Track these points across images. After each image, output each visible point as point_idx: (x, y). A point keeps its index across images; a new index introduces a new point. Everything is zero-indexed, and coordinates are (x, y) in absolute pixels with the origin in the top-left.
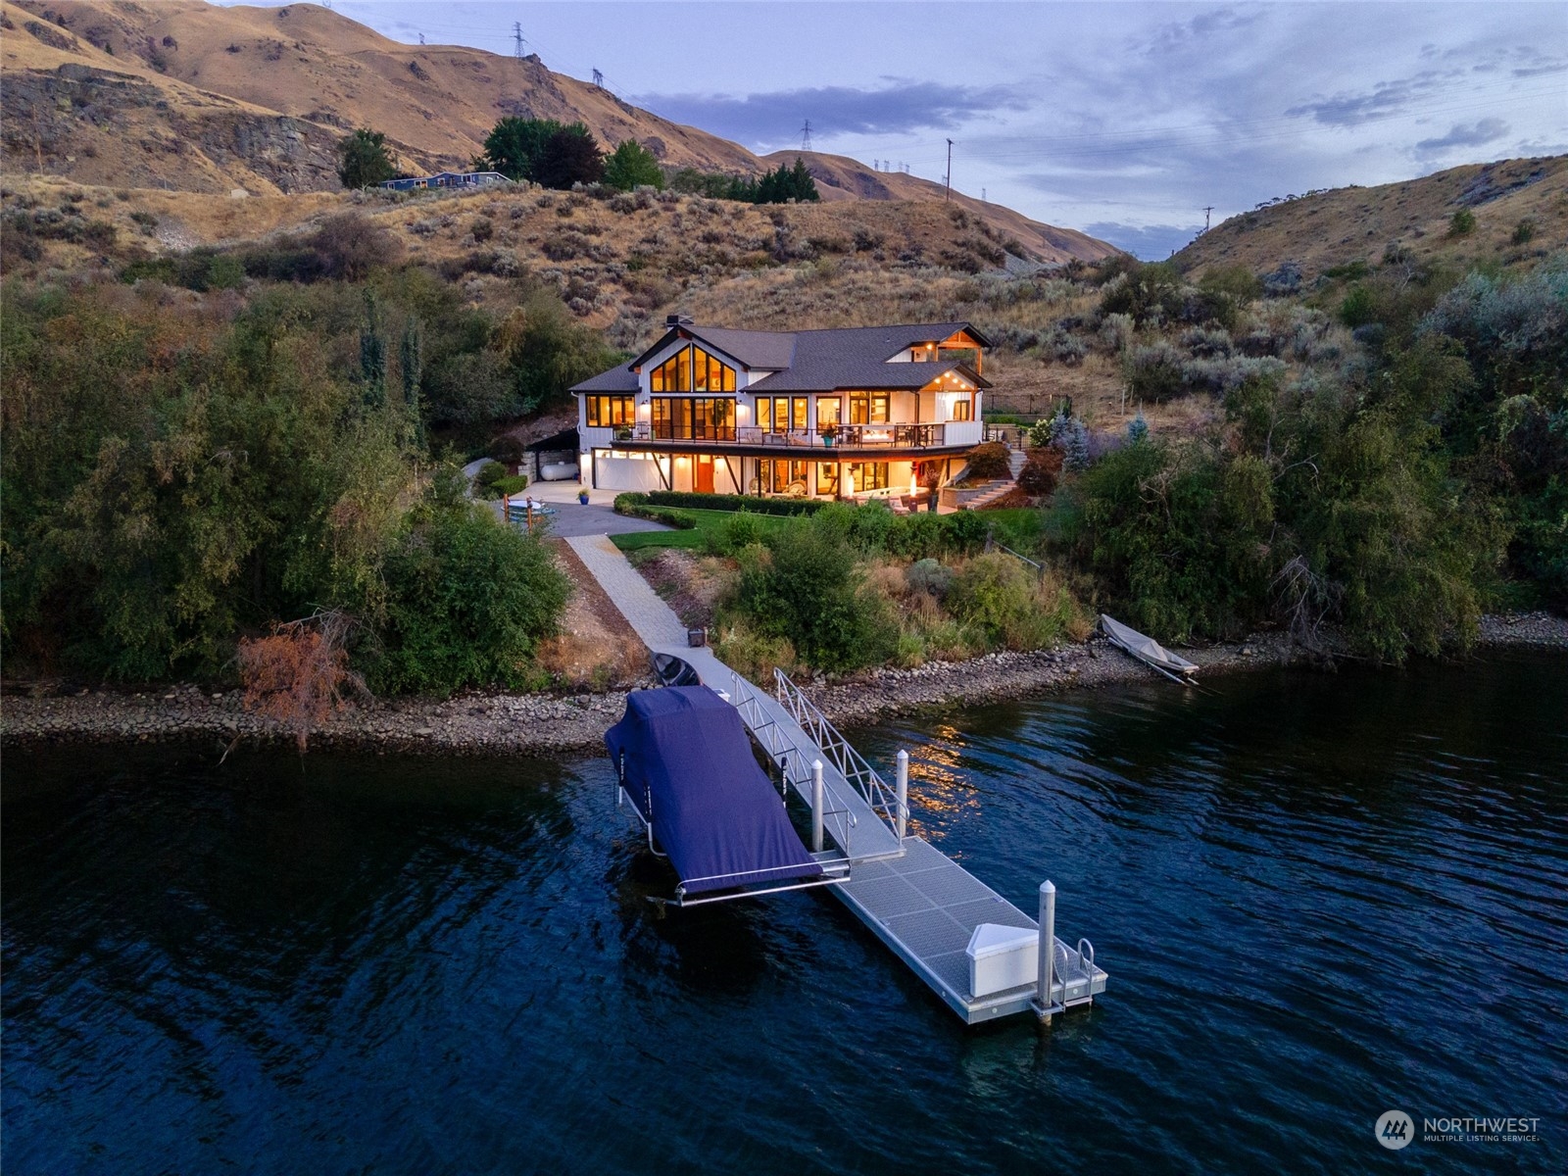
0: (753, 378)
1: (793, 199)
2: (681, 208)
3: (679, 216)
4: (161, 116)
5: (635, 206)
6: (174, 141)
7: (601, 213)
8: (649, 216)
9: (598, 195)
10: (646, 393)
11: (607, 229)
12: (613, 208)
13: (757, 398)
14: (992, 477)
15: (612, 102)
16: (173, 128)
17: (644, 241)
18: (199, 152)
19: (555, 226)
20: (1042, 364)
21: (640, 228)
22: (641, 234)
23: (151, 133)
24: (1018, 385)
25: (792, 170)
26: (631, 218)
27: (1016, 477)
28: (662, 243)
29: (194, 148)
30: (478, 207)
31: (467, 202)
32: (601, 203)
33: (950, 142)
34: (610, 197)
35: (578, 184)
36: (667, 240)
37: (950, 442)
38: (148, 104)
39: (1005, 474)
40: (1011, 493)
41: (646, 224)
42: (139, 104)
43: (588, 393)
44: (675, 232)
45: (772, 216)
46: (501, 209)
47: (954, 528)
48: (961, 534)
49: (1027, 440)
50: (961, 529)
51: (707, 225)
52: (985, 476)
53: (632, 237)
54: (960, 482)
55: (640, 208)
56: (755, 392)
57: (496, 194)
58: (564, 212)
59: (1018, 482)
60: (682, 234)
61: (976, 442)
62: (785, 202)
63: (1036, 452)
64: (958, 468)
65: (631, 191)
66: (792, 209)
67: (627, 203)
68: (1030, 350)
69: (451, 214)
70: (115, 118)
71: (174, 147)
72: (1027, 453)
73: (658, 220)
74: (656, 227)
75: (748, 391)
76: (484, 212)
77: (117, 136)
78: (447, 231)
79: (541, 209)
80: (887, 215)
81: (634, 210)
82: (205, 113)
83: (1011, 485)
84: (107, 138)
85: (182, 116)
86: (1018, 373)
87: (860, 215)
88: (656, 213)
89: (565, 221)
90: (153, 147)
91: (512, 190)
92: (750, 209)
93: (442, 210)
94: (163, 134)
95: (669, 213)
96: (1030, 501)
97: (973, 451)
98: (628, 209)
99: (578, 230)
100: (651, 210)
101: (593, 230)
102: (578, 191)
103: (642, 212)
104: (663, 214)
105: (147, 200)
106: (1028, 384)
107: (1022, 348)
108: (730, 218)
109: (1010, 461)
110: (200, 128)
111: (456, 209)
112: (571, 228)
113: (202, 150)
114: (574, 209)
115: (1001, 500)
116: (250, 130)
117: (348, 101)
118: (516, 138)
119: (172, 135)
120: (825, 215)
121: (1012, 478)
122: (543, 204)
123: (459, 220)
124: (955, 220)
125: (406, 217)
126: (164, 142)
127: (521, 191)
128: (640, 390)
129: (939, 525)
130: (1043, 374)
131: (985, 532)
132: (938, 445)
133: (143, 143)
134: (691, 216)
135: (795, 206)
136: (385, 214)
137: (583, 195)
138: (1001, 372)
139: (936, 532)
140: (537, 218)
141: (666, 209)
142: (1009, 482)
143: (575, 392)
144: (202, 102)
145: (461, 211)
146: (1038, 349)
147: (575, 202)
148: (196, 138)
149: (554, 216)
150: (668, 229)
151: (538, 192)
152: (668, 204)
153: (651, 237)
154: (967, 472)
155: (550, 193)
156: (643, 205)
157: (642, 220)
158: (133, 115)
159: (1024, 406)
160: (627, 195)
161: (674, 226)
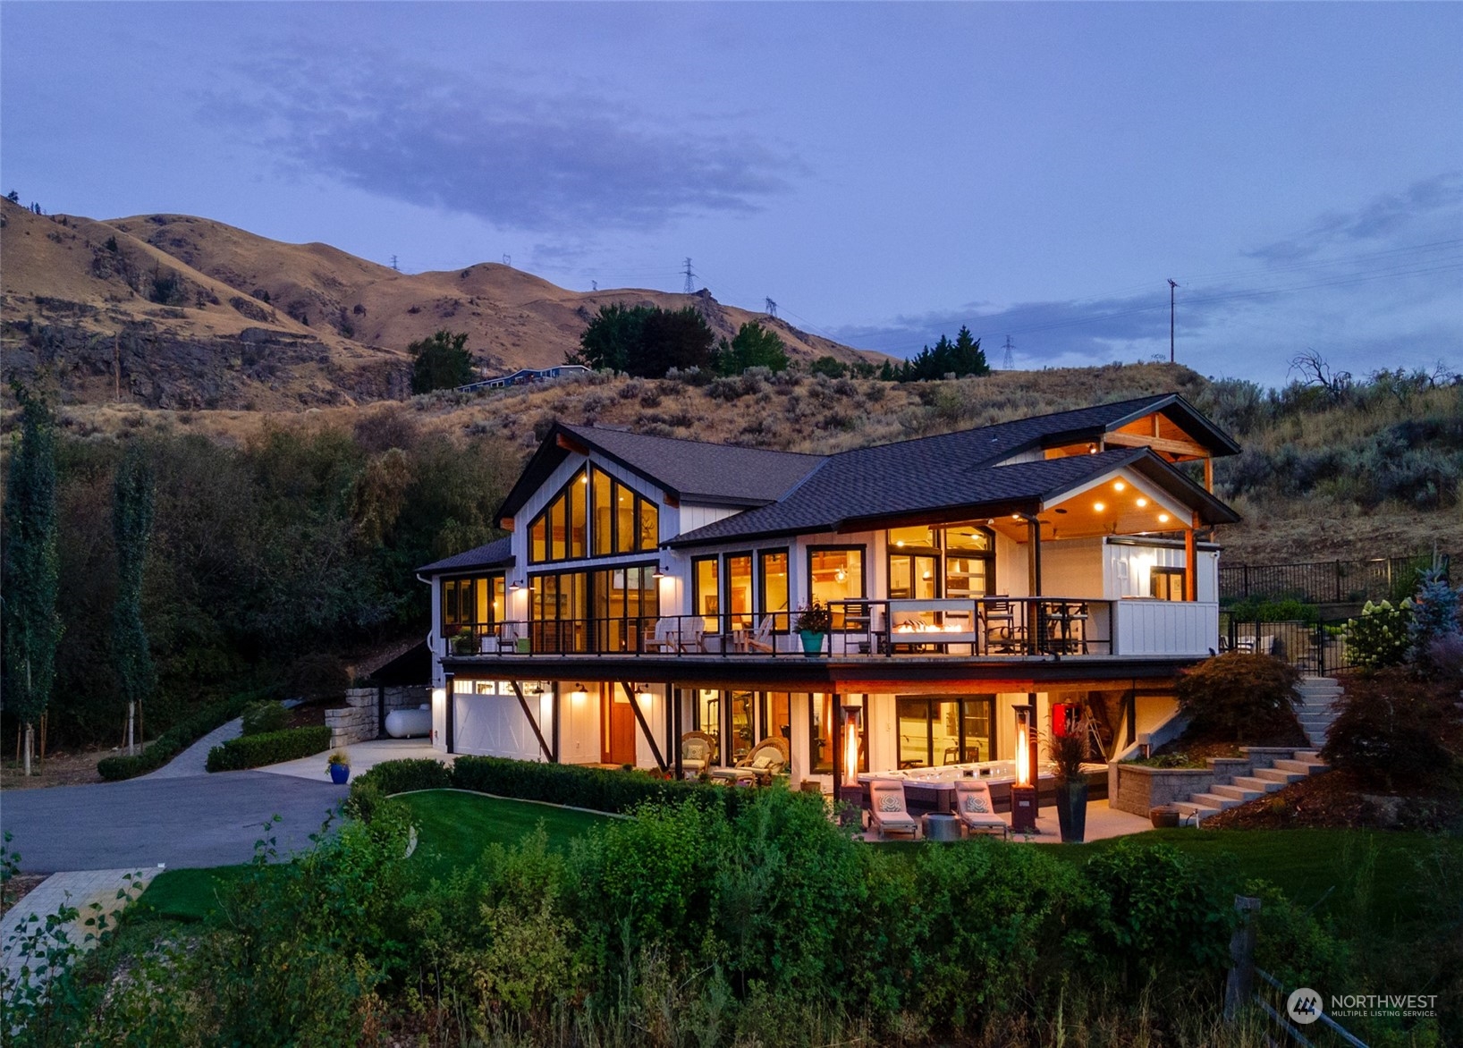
0: (691, 520)
1: (953, 374)
2: (799, 391)
3: (797, 399)
4: (322, 369)
5: (740, 390)
6: (330, 393)
7: (697, 401)
8: (757, 402)
9: (696, 381)
10: (522, 568)
11: (700, 419)
12: (712, 394)
13: (695, 560)
14: (1249, 739)
15: (786, 331)
16: (331, 380)
17: (745, 431)
18: (351, 401)
19: (634, 418)
20: (1356, 508)
21: (743, 416)
22: (743, 423)
23: (310, 386)
24: (1302, 546)
25: (955, 343)
26: (735, 406)
27: (1319, 739)
28: (769, 430)
29: (347, 398)
30: (548, 402)
31: (536, 398)
32: (699, 391)
33: (1173, 284)
34: (709, 382)
35: (673, 370)
36: (777, 428)
37: (1128, 648)
38: (312, 359)
39: (1287, 733)
40: (1304, 779)
41: (751, 411)
42: (304, 360)
43: (445, 575)
44: (788, 419)
45: (922, 395)
46: (574, 404)
47: (1094, 912)
48: (1122, 937)
49: (1341, 653)
50: (1120, 915)
51: (831, 408)
52: (1230, 737)
53: (731, 427)
54: (1163, 749)
55: (747, 393)
56: (693, 547)
57: (572, 388)
58: (650, 402)
59: (1326, 753)
60: (797, 420)
61: (1204, 652)
62: (942, 378)
63: (1368, 677)
64: (1154, 718)
65: (740, 374)
66: (951, 386)
67: (730, 387)
68: (1327, 484)
69: (516, 413)
70: (279, 374)
71: (328, 397)
72: (1343, 680)
73: (768, 407)
74: (764, 414)
75: (681, 545)
76: (555, 408)
77: (277, 390)
78: (506, 432)
79: (622, 401)
80: (1083, 384)
81: (739, 396)
82: (362, 364)
83: (1304, 762)
84: (269, 393)
85: (341, 369)
86: (1304, 528)
87: (1044, 386)
88: (767, 398)
89: (650, 412)
90: (310, 399)
91: (592, 381)
92: (893, 388)
93: (507, 408)
94: (321, 387)
95: (784, 397)
96: (1370, 807)
97: (1193, 672)
98: (731, 395)
99: (664, 421)
100: (760, 395)
101: (684, 421)
102: (673, 378)
103: (749, 398)
104: (775, 398)
105: (207, 422)
106: (1324, 544)
107: (1306, 484)
108: (864, 398)
109: (1298, 698)
110: (356, 378)
111: (524, 405)
112: (655, 419)
113: (355, 400)
114: (662, 398)
115: (1280, 802)
116: (401, 376)
117: (513, 349)
118: (615, 331)
119: (329, 387)
120: (995, 389)
121: (1305, 743)
122: (627, 394)
123: (524, 418)
124: (1183, 384)
125: (466, 419)
126: (321, 394)
127: (602, 382)
128: (511, 562)
129: (1040, 896)
130: (1361, 526)
131: (1221, 933)
132: (1097, 654)
133: (300, 396)
134: (812, 400)
135: (955, 382)
136: (443, 417)
137: (678, 382)
138: (1263, 527)
139: (1024, 924)
140: (615, 411)
141: (780, 393)
142: (1299, 752)
143: (424, 574)
144: (365, 354)
145: (528, 408)
146: (1343, 482)
147: (664, 391)
148: (351, 388)
149: (637, 407)
150: (780, 415)
151: (623, 381)
152: (783, 387)
153: (755, 425)
154: (1183, 727)
155: (636, 381)
156: (751, 389)
157: (748, 407)
158: (296, 371)
159: (1320, 586)
160: (735, 379)
161: (789, 411)
